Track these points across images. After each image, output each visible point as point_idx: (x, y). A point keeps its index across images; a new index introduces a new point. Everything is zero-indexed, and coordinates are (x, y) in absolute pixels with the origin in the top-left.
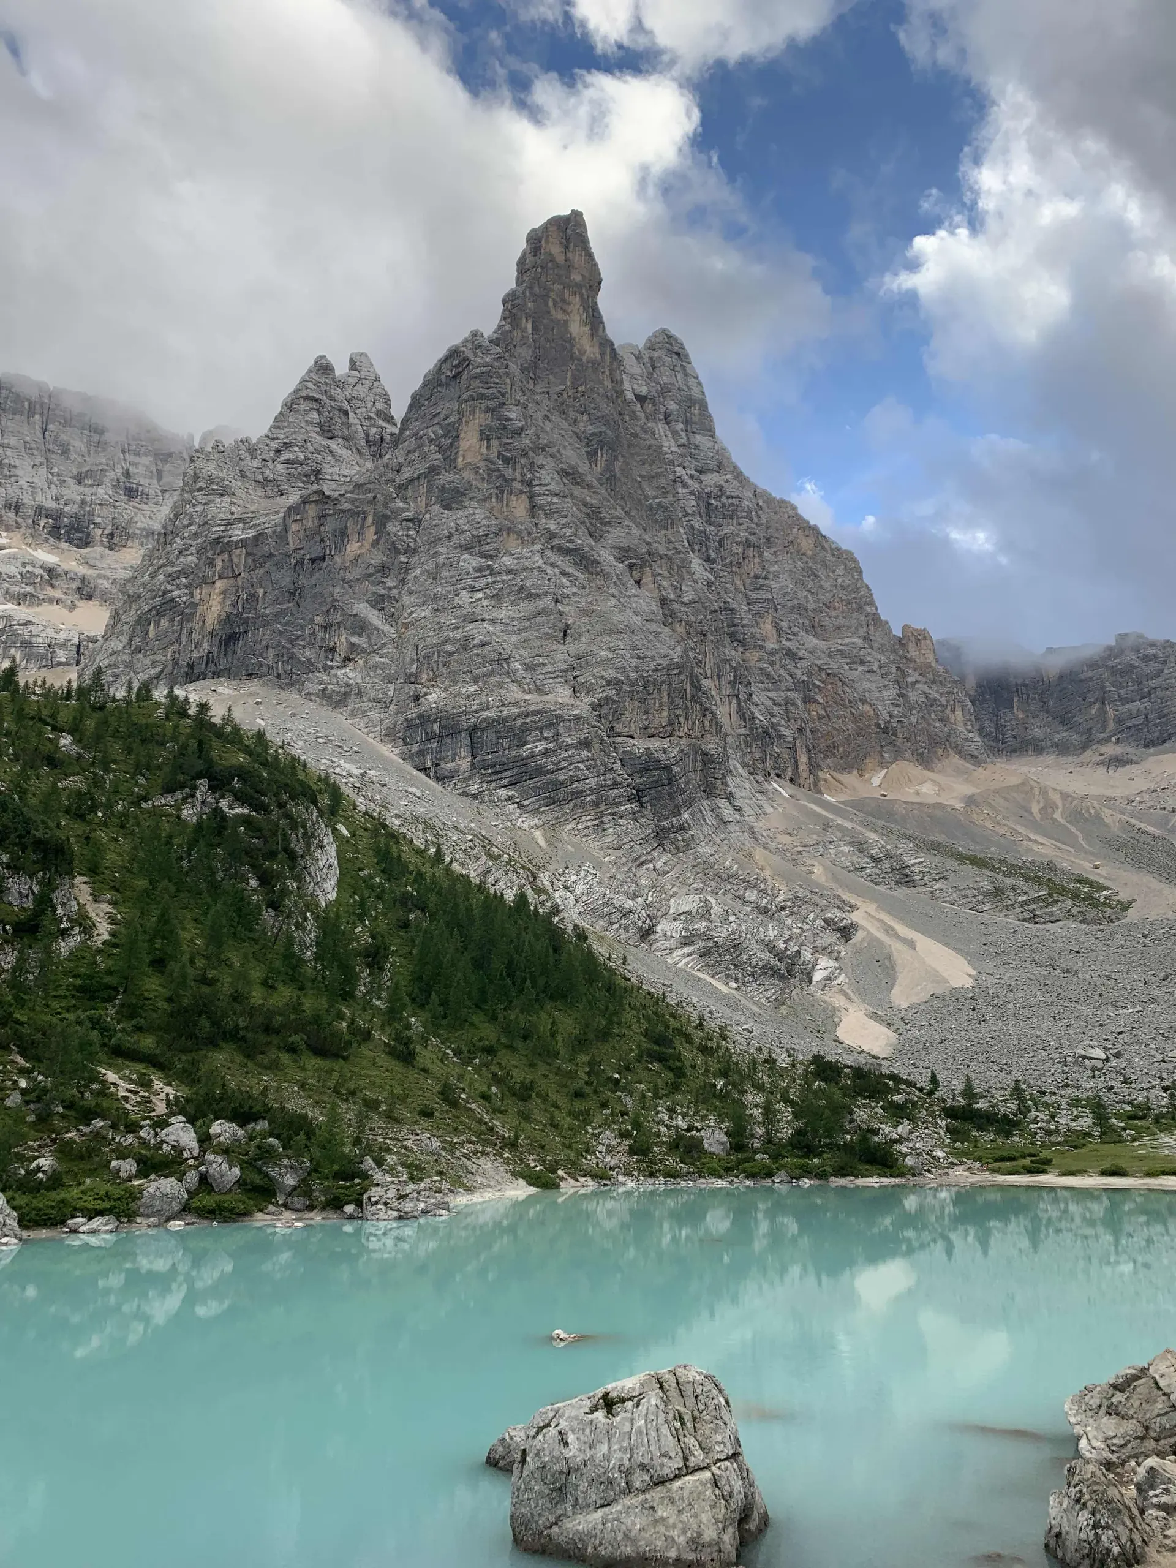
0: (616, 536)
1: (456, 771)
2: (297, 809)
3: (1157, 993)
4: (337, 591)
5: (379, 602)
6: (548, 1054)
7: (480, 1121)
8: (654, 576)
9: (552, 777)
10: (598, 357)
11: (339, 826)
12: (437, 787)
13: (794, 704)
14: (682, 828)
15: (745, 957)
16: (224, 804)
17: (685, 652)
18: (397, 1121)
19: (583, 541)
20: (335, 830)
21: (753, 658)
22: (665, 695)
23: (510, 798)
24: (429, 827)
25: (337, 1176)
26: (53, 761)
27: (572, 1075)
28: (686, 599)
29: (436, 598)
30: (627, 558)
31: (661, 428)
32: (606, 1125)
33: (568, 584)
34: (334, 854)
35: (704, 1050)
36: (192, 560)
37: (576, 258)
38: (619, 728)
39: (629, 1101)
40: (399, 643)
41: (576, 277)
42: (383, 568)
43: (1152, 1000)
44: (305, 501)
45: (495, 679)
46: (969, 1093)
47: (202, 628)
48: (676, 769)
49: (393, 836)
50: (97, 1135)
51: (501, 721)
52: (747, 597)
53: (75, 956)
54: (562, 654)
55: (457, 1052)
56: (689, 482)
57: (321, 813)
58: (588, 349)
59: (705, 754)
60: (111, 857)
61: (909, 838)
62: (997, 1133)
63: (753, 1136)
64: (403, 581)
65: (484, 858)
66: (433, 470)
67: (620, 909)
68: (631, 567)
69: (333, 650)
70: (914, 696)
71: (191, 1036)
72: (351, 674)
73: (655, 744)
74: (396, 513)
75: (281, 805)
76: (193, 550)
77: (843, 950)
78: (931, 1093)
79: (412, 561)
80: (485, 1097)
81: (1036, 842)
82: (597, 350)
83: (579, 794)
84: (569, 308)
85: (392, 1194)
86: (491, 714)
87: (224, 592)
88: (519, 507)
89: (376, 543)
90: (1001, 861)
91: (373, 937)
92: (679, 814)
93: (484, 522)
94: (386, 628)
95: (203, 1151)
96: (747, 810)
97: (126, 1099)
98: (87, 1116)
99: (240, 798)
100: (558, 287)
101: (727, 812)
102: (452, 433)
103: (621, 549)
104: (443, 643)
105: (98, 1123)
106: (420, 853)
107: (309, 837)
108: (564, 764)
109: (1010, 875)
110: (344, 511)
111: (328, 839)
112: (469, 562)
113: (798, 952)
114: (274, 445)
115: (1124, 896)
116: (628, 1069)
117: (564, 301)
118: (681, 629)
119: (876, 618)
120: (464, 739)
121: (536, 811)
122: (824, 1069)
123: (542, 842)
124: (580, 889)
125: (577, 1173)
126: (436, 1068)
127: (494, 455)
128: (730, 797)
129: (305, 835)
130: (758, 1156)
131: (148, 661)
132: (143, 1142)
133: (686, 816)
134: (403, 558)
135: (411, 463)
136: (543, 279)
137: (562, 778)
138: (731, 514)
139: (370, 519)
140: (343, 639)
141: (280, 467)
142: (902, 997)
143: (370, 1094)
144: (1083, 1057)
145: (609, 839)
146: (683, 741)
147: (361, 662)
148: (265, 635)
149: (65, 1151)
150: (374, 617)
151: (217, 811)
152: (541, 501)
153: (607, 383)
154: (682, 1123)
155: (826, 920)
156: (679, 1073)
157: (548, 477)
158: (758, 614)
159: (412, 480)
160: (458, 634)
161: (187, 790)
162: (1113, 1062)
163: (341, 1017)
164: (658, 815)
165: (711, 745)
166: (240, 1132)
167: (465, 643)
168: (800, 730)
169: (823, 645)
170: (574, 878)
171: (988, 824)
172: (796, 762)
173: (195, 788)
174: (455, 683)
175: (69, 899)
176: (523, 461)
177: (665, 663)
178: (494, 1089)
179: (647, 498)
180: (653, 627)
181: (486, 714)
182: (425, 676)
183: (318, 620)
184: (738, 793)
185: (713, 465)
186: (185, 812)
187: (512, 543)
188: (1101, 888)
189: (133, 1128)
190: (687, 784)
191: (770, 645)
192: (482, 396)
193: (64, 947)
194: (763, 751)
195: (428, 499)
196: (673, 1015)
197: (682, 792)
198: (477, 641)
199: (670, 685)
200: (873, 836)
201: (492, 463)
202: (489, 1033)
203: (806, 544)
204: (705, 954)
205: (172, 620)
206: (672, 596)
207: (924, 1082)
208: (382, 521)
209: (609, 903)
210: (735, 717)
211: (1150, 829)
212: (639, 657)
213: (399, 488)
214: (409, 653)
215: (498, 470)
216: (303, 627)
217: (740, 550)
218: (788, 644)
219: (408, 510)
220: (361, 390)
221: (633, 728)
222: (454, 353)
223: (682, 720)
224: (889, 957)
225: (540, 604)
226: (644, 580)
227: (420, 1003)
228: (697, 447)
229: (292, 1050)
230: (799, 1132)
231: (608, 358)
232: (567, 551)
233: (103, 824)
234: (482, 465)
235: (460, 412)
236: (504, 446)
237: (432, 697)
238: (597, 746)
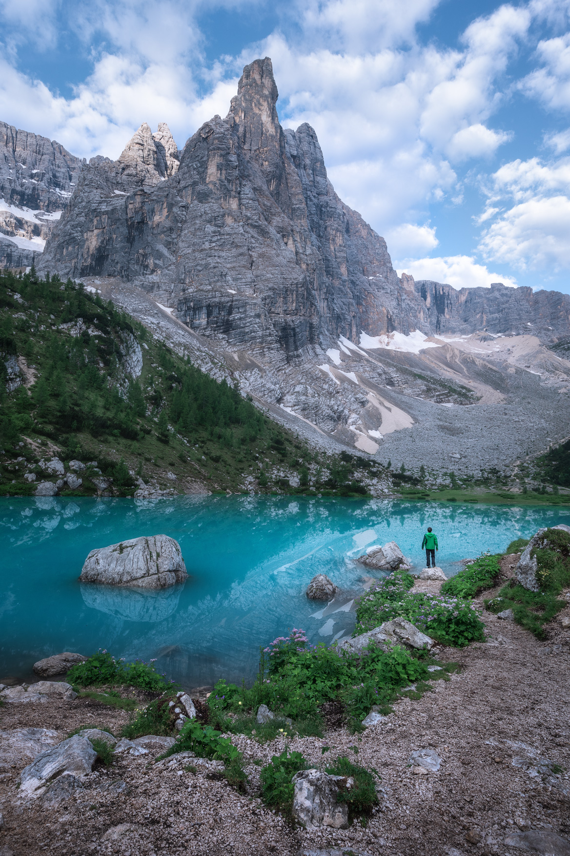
0: (277, 221)
1: (200, 324)
2: (124, 335)
3: (485, 434)
4: (149, 239)
5: (168, 245)
7: (196, 469)
8: (294, 241)
9: (243, 329)
10: (274, 134)
11: (144, 344)
12: (192, 331)
13: (352, 305)
14: (298, 356)
15: (320, 412)
16: (90, 331)
17: (305, 278)
18: (158, 466)
19: (262, 222)
20: (142, 346)
21: (337, 283)
22: (295, 296)
23: (223, 338)
24: (186, 348)
25: (125, 485)
26: (11, 305)
27: (238, 454)
28: (307, 253)
29: (194, 245)
30: (282, 232)
31: (302, 172)
32: (250, 474)
33: (254, 242)
34: (141, 356)
35: (297, 447)
36: (82, 219)
37: (267, 82)
38: (273, 310)
39: (261, 465)
40: (177, 265)
41: (266, 92)
42: (171, 229)
43: (483, 436)
44: (135, 195)
45: (219, 284)
46: (403, 469)
47: (88, 252)
48: (297, 330)
49: (169, 351)
50: (19, 464)
51: (221, 303)
52: (335, 254)
53: (17, 391)
54: (249, 275)
55: (189, 442)
56: (313, 199)
57: (136, 338)
58: (270, 130)
59: (311, 324)
60: (36, 349)
61: (393, 365)
62: (412, 484)
63: (310, 480)
64: (179, 235)
65: (210, 364)
66: (195, 184)
67: (268, 389)
68: (283, 236)
69: (147, 266)
70: (403, 305)
71: (69, 427)
72: (155, 278)
73: (289, 318)
74: (177, 203)
75: (117, 332)
76: (83, 214)
77: (362, 411)
78: (387, 468)
79: (184, 226)
80: (199, 460)
81: (446, 370)
82: (274, 130)
83: (254, 338)
84: (262, 108)
85: (146, 493)
86: (217, 300)
87: (98, 235)
88: (234, 204)
89: (167, 217)
90: (431, 378)
91: (155, 392)
92: (296, 349)
93: (217, 210)
94: (171, 257)
95: (66, 472)
97: (35, 450)
98: (16, 456)
99: (97, 327)
100: (257, 96)
101: (319, 350)
102: (204, 165)
103: (279, 227)
104: (196, 266)
105: (20, 459)
106: (181, 359)
107: (129, 347)
108: (248, 324)
109: (434, 384)
110: (153, 200)
111: (138, 349)
112: (210, 228)
113: (343, 411)
114: (122, 166)
115: (479, 395)
116: (262, 452)
117: (260, 104)
118: (304, 266)
119: (391, 269)
120: (205, 311)
121: (235, 345)
122: (345, 457)
123: (236, 358)
124: (252, 379)
125: (235, 491)
126: (178, 447)
127: (223, 178)
128: (320, 344)
129: (127, 346)
130: (311, 488)
131: (63, 266)
132: (40, 467)
133: (300, 350)
134: (180, 225)
135: (184, 179)
136: (250, 92)
137: (247, 331)
139: (165, 204)
140: (152, 261)
141: (124, 177)
142: (383, 431)
143: (147, 456)
144: (451, 457)
145: (266, 359)
146: (302, 318)
147: (159, 272)
148: (116, 257)
150: (165, 251)
151: (85, 334)
152: (244, 201)
153: (278, 147)
154: (282, 474)
155: (356, 399)
156: (284, 455)
157: (247, 190)
158: (339, 263)
159: (185, 187)
160: (204, 262)
161: (73, 323)
162: (463, 459)
163: (137, 423)
164: (287, 349)
165: (315, 320)
166: (83, 465)
167: (206, 266)
168: (354, 317)
169: (367, 279)
170: (249, 374)
171: (427, 362)
172: (351, 330)
173: (76, 322)
174: (201, 284)
175: (15, 366)
176: (238, 182)
177: (296, 282)
178: (203, 457)
179: (293, 204)
180: (292, 265)
181: (214, 299)
182: (188, 280)
183: (141, 251)
184: (324, 342)
185: (324, 191)
186: (72, 332)
187: (229, 220)
189: (36, 461)
190: (302, 337)
191: (344, 278)
192: (219, 149)
194: (337, 325)
195: (192, 197)
196: (286, 433)
197: (300, 340)
198: (211, 266)
199: (297, 292)
200: (380, 364)
201: (222, 182)
202: (203, 434)
203: (364, 233)
204: (304, 410)
205: (74, 247)
206: (301, 251)
207: (386, 465)
208: (170, 206)
209: (263, 386)
210: (326, 309)
211: (494, 368)
212: (284, 278)
213: (179, 191)
214: (182, 269)
215: (225, 185)
216: (134, 254)
217: (334, 232)
218: (352, 278)
219: (183, 202)
220: (163, 142)
221: (280, 310)
222: (206, 125)
223: (302, 308)
224: (380, 414)
225: (241, 250)
226: (289, 243)
227: (175, 422)
228: (318, 182)
229: (114, 435)
230: (330, 480)
231: (278, 135)
232: (254, 227)
233: (34, 335)
234: (218, 182)
235: (208, 156)
236: (228, 174)
237: (190, 290)
238: (263, 317)
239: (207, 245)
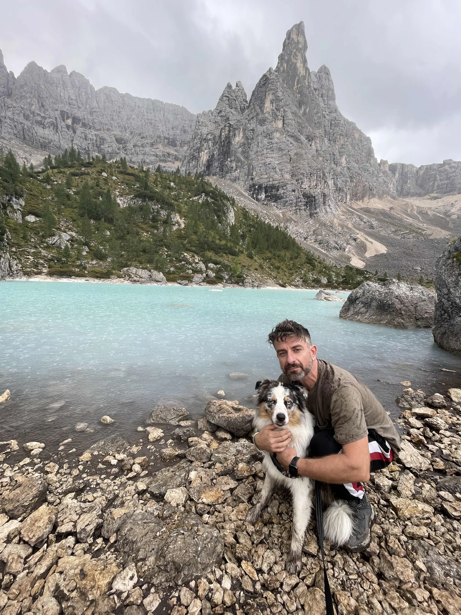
0: (305, 131)
1: (261, 198)
2: (225, 202)
4: (233, 151)
5: (243, 154)
6: (283, 260)
7: (268, 272)
8: (315, 143)
9: (285, 199)
10: (305, 74)
11: (235, 208)
12: (257, 202)
13: (348, 182)
14: (316, 213)
15: (330, 245)
16: (209, 199)
17: (322, 165)
18: (250, 270)
19: (297, 134)
21: (339, 169)
22: (315, 177)
23: (274, 205)
24: (255, 211)
25: (237, 277)
26: (170, 188)
27: (289, 265)
28: (323, 150)
29: (257, 152)
30: (308, 138)
31: (320, 99)
32: (297, 276)
33: (292, 146)
34: (233, 214)
36: (199, 145)
37: (301, 39)
38: (303, 186)
39: (303, 272)
40: (249, 165)
41: (300, 46)
42: (244, 144)
44: (225, 127)
45: (272, 173)
47: (202, 163)
48: (316, 198)
49: (247, 212)
50: (182, 265)
51: (273, 185)
52: (339, 151)
53: (177, 230)
54: (289, 167)
55: (263, 259)
56: (326, 116)
57: (230, 204)
58: (302, 72)
59: (324, 194)
60: (184, 210)
64: (250, 147)
65: (268, 219)
66: (258, 115)
67: (300, 232)
68: (309, 140)
69: (232, 168)
71: (203, 248)
72: (237, 174)
73: (312, 191)
74: (248, 128)
75: (221, 200)
76: (199, 142)
77: (354, 244)
78: (375, 275)
79: (252, 142)
80: (269, 268)
81: (408, 219)
82: (304, 72)
83: (291, 204)
84: (297, 58)
85: (250, 281)
86: (271, 183)
87: (207, 153)
88: (280, 124)
89: (243, 137)
90: (398, 224)
91: (243, 233)
92: (316, 209)
93: (270, 129)
94: (245, 161)
95: (207, 269)
96: (333, 209)
97: (189, 259)
98: (180, 261)
99: (212, 198)
100: (295, 50)
101: (328, 210)
102: (262, 102)
103: (307, 136)
105: (183, 263)
106: (253, 216)
107: (228, 209)
108: (288, 196)
109: (400, 227)
110: (235, 128)
111: (232, 210)
112: (266, 141)
113: (343, 244)
114: (218, 111)
115: (430, 233)
116: (302, 265)
117: (297, 56)
118: (321, 158)
119: (373, 157)
120: (264, 190)
121: (281, 208)
123: (281, 216)
124: (290, 227)
125: (290, 285)
126: (258, 261)
127: (274, 108)
128: (329, 206)
132: (193, 267)
133: (318, 210)
134: (250, 141)
135: (251, 113)
136: (290, 48)
137: (287, 200)
138: (337, 125)
139: (242, 130)
140: (235, 165)
141: (219, 118)
142: (368, 255)
145: (298, 215)
146: (319, 190)
147: (239, 170)
149: (176, 267)
150: (242, 158)
151: (207, 200)
152: (286, 121)
153: (307, 83)
154: (316, 277)
155: (351, 237)
156: (314, 266)
157: (288, 115)
158: (341, 156)
159: (252, 118)
160: (263, 162)
161: (200, 196)
162: (423, 271)
163: (236, 248)
164: (311, 210)
165: (326, 191)
166: (215, 266)
167: (265, 164)
168: (349, 189)
169: (357, 166)
170: (289, 224)
171: (395, 214)
172: (346, 198)
173: (202, 195)
174: (262, 175)
175: (175, 218)
176: (282, 109)
177: (316, 168)
178: (271, 267)
179: (315, 120)
181: (269, 183)
182: (254, 173)
183: (229, 160)
184: (331, 205)
185: (334, 110)
186: (200, 201)
187: (277, 135)
188: (424, 231)
189: (191, 264)
190: (319, 201)
191: (343, 165)
192: (272, 89)
193: (175, 228)
194: (339, 194)
195: (256, 123)
196: (312, 256)
197: (317, 204)
198: (268, 163)
199: (317, 174)
200: (365, 216)
201: (273, 111)
202: (269, 255)
203: (357, 136)
205: (195, 161)
206: (319, 149)
207: (374, 272)
208: (244, 130)
209: (297, 231)
210: (333, 184)
211: (441, 216)
212: (309, 167)
213: (249, 121)
214: (251, 168)
215: (275, 113)
216: (226, 162)
217: (339, 136)
218: (347, 165)
219: (251, 127)
220: (239, 93)
221: (307, 186)
222: (265, 76)
223: (319, 184)
224: (366, 245)
225: (284, 152)
226: (312, 145)
227: (254, 248)
228: (330, 105)
229: (226, 253)
231: (307, 74)
232: (292, 137)
233: (182, 203)
234: (271, 112)
235: (265, 96)
236: (277, 105)
237: (256, 179)
238: (297, 191)
239: (265, 151)
